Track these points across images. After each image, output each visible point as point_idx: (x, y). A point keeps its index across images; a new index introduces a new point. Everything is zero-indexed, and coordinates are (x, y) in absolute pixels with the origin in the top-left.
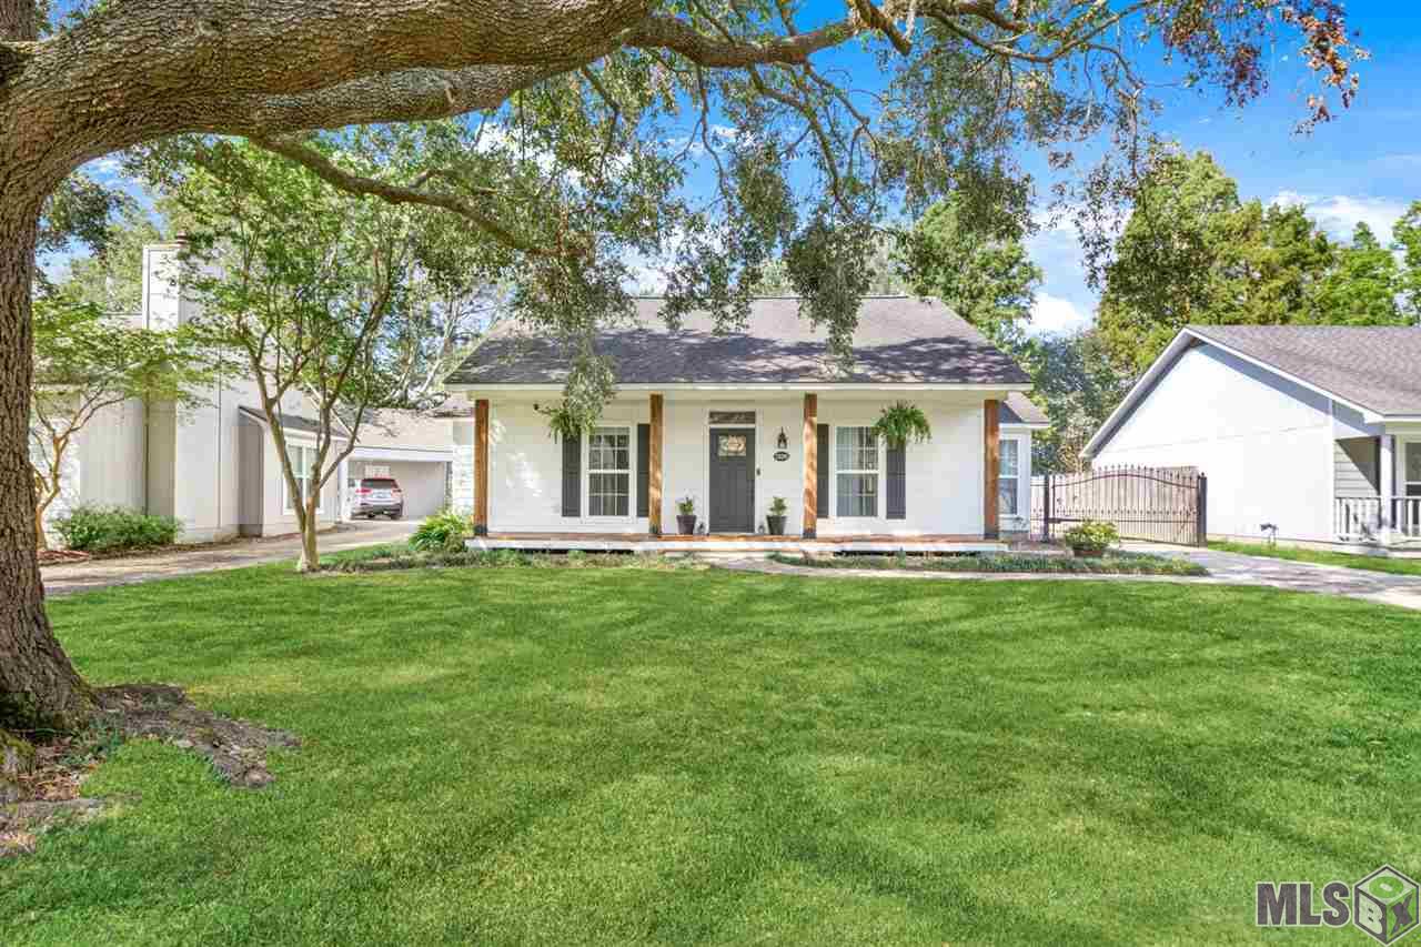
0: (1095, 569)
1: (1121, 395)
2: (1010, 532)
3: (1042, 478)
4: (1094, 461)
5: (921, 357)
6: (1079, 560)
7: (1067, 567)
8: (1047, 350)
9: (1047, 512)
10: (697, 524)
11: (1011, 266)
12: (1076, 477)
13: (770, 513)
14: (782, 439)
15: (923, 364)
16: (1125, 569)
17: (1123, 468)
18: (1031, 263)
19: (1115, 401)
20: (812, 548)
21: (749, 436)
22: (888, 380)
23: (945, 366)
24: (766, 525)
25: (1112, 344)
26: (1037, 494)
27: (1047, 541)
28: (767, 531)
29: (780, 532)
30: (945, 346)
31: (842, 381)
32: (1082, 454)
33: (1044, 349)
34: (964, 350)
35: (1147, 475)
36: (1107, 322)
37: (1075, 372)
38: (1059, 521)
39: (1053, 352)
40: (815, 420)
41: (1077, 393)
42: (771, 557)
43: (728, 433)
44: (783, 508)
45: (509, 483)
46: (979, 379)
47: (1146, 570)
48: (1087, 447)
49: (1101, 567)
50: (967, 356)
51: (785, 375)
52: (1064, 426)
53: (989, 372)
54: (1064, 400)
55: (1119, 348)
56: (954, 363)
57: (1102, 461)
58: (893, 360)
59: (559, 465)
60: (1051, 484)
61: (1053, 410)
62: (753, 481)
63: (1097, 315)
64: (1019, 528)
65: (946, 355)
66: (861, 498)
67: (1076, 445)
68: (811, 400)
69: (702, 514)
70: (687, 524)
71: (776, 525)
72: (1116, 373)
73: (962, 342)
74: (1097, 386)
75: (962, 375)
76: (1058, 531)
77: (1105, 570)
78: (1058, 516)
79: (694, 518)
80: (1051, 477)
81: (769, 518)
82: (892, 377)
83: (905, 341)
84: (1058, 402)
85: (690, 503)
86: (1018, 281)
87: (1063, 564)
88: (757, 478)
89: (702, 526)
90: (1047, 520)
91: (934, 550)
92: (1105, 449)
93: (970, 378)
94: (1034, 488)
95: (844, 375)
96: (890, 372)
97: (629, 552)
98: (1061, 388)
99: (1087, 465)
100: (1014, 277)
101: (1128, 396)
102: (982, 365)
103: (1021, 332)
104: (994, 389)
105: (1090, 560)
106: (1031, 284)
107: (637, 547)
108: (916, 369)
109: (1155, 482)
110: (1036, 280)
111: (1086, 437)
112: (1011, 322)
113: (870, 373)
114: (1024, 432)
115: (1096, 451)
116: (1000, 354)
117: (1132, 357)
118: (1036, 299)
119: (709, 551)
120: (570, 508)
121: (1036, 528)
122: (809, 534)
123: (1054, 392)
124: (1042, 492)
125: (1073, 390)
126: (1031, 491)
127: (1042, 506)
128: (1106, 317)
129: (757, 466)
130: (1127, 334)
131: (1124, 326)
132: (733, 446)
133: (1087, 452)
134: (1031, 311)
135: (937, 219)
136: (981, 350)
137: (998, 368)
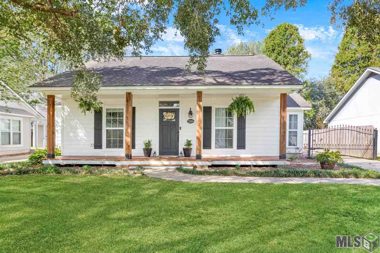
0: (331, 176)
1: (338, 101)
2: (294, 153)
3: (307, 132)
4: (329, 124)
5: (253, 75)
6: (323, 171)
7: (317, 175)
8: (313, 85)
9: (309, 145)
10: (152, 152)
11: (299, 53)
12: (322, 131)
13: (185, 147)
14: (191, 113)
15: (253, 78)
16: (346, 176)
17: (342, 126)
18: (307, 52)
19: (336, 104)
20: (197, 163)
21: (176, 112)
22: (235, 84)
23: (263, 78)
24: (183, 153)
25: (336, 82)
26: (306, 137)
27: (309, 158)
28: (183, 155)
29: (189, 156)
30: (265, 71)
31: (214, 84)
32: (324, 122)
33: (311, 85)
34: (273, 72)
35: (350, 129)
36: (334, 75)
37: (322, 93)
38: (315, 149)
39: (315, 86)
40: (203, 104)
41: (323, 100)
42: (177, 169)
43: (167, 111)
44: (191, 145)
45: (71, 134)
46: (277, 83)
47: (356, 176)
48: (326, 119)
49: (334, 174)
50: (274, 75)
51: (187, 83)
52: (317, 112)
53: (283, 81)
54: (318, 103)
55: (338, 84)
56: (267, 77)
57: (332, 125)
58: (239, 76)
59: (93, 126)
60: (312, 133)
61: (314, 106)
62: (178, 133)
63: (331, 72)
64: (298, 152)
65: (264, 74)
66: (226, 140)
67: (322, 119)
68: (199, 94)
69: (155, 147)
70: (148, 152)
71: (187, 152)
72: (337, 93)
73: (273, 70)
74: (330, 98)
75: (270, 82)
76: (314, 153)
77: (336, 176)
78: (314, 147)
79: (151, 149)
80: (312, 131)
81: (184, 149)
82: (237, 83)
83: (247, 70)
84: (316, 104)
85: (149, 142)
86: (302, 58)
87: (315, 173)
88: (180, 131)
89: (155, 153)
90: (310, 149)
91: (255, 164)
92: (333, 120)
93: (274, 83)
94: (304, 135)
95: (214, 82)
96: (237, 81)
97: (114, 166)
98: (317, 99)
99: (326, 126)
100: (300, 57)
101: (341, 101)
102: (280, 78)
103: (302, 77)
104: (285, 88)
105: (328, 171)
106: (307, 60)
107: (118, 164)
108: (249, 80)
109: (355, 132)
110: (309, 58)
111: (326, 116)
112: (299, 74)
113: (227, 81)
114: (300, 111)
115: (330, 120)
116: (289, 74)
117: (343, 87)
118: (308, 65)
119: (149, 166)
120: (98, 145)
121: (305, 152)
122: (199, 157)
123: (314, 100)
124: (307, 136)
125: (322, 99)
126: (303, 137)
127: (307, 142)
128: (334, 73)
129: (180, 126)
130: (341, 79)
131: (340, 76)
132: (169, 116)
133: (326, 121)
134: (307, 70)
135: (272, 36)
136: (280, 72)
137: (287, 79)
